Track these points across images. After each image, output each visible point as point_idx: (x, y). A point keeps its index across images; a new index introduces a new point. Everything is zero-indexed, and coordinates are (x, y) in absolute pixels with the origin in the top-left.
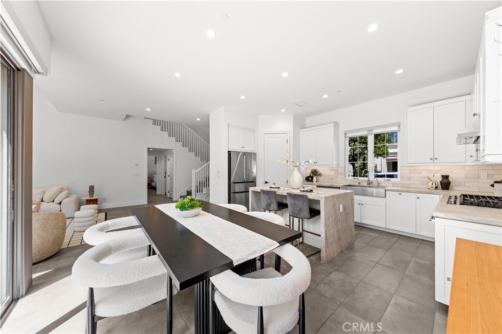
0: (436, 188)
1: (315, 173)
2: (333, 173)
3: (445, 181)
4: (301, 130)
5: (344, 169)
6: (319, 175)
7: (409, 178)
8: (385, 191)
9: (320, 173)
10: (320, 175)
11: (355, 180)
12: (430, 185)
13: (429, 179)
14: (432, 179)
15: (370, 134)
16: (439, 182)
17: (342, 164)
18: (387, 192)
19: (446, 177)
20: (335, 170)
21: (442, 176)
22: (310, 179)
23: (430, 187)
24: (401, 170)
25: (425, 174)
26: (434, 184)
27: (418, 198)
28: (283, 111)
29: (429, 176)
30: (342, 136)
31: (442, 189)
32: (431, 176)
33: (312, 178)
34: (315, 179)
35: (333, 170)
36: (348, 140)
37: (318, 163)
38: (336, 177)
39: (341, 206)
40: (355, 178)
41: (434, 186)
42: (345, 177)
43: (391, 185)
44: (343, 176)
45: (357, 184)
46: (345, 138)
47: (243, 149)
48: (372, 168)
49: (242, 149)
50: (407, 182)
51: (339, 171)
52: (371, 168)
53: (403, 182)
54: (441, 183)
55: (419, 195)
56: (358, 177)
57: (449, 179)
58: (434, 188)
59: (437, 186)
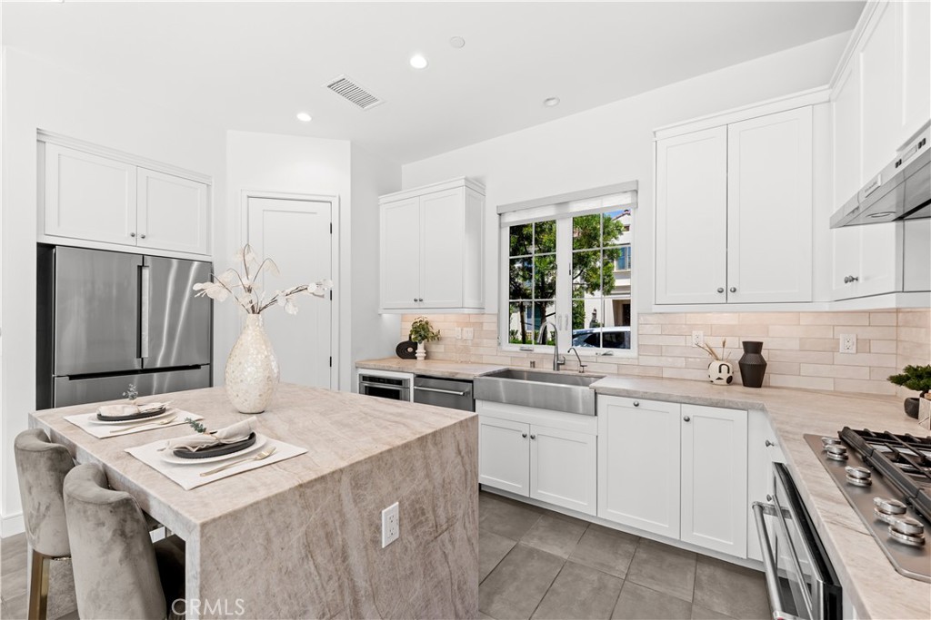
0: (730, 380)
1: (422, 332)
2: (468, 333)
3: (752, 360)
4: (383, 199)
5: (495, 319)
6: (433, 338)
7: (660, 350)
8: (596, 394)
9: (435, 331)
10: (437, 337)
11: (525, 354)
12: (714, 373)
13: (712, 353)
14: (719, 352)
15: (563, 218)
16: (737, 362)
17: (491, 307)
18: (599, 396)
19: (753, 348)
20: (474, 324)
21: (745, 344)
22: (410, 350)
23: (713, 378)
24: (639, 324)
25: (699, 336)
26: (724, 368)
27: (688, 420)
28: (304, 117)
29: (711, 345)
30: (492, 220)
31: (745, 384)
32: (715, 343)
33: (415, 348)
34: (420, 351)
35: (468, 324)
36: (507, 232)
37: (427, 302)
38: (477, 345)
39: (390, 513)
40: (526, 346)
41: (725, 375)
42: (499, 344)
43: (614, 369)
44: (494, 342)
45: (526, 367)
46: (500, 227)
47: (141, 242)
48: (567, 317)
49: (132, 241)
50: (654, 361)
51: (486, 327)
52: (564, 319)
53: (645, 361)
54: (742, 365)
55: (689, 410)
56: (532, 346)
57: (764, 353)
58: (724, 382)
59: (731, 374)
